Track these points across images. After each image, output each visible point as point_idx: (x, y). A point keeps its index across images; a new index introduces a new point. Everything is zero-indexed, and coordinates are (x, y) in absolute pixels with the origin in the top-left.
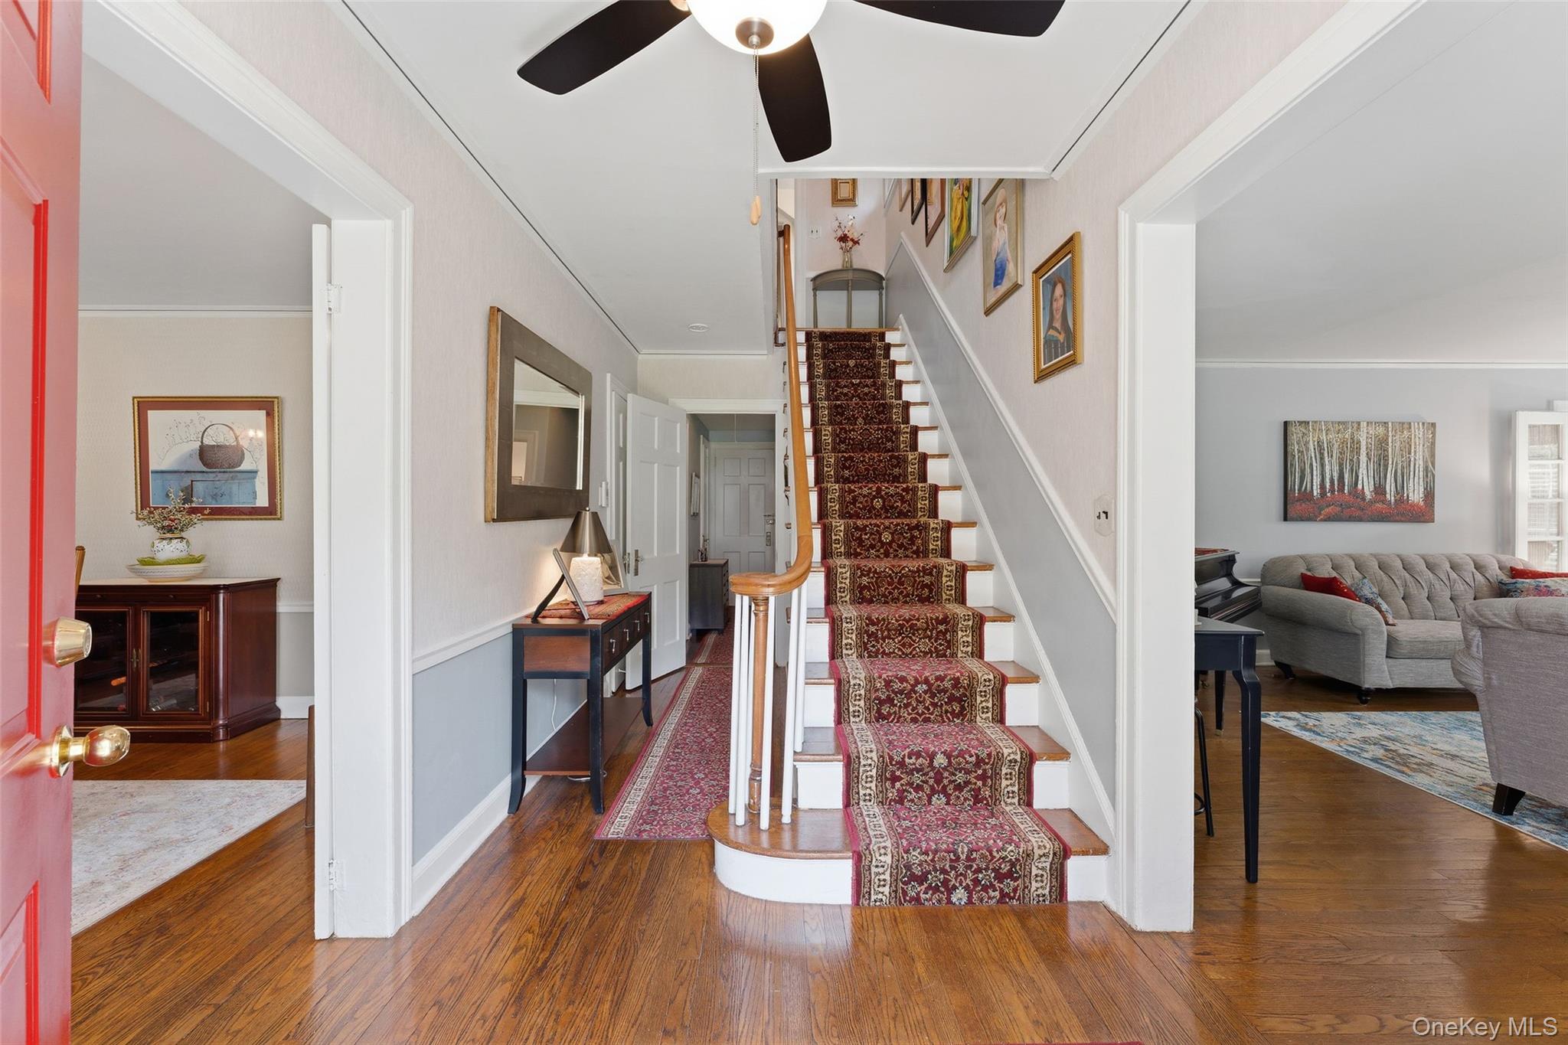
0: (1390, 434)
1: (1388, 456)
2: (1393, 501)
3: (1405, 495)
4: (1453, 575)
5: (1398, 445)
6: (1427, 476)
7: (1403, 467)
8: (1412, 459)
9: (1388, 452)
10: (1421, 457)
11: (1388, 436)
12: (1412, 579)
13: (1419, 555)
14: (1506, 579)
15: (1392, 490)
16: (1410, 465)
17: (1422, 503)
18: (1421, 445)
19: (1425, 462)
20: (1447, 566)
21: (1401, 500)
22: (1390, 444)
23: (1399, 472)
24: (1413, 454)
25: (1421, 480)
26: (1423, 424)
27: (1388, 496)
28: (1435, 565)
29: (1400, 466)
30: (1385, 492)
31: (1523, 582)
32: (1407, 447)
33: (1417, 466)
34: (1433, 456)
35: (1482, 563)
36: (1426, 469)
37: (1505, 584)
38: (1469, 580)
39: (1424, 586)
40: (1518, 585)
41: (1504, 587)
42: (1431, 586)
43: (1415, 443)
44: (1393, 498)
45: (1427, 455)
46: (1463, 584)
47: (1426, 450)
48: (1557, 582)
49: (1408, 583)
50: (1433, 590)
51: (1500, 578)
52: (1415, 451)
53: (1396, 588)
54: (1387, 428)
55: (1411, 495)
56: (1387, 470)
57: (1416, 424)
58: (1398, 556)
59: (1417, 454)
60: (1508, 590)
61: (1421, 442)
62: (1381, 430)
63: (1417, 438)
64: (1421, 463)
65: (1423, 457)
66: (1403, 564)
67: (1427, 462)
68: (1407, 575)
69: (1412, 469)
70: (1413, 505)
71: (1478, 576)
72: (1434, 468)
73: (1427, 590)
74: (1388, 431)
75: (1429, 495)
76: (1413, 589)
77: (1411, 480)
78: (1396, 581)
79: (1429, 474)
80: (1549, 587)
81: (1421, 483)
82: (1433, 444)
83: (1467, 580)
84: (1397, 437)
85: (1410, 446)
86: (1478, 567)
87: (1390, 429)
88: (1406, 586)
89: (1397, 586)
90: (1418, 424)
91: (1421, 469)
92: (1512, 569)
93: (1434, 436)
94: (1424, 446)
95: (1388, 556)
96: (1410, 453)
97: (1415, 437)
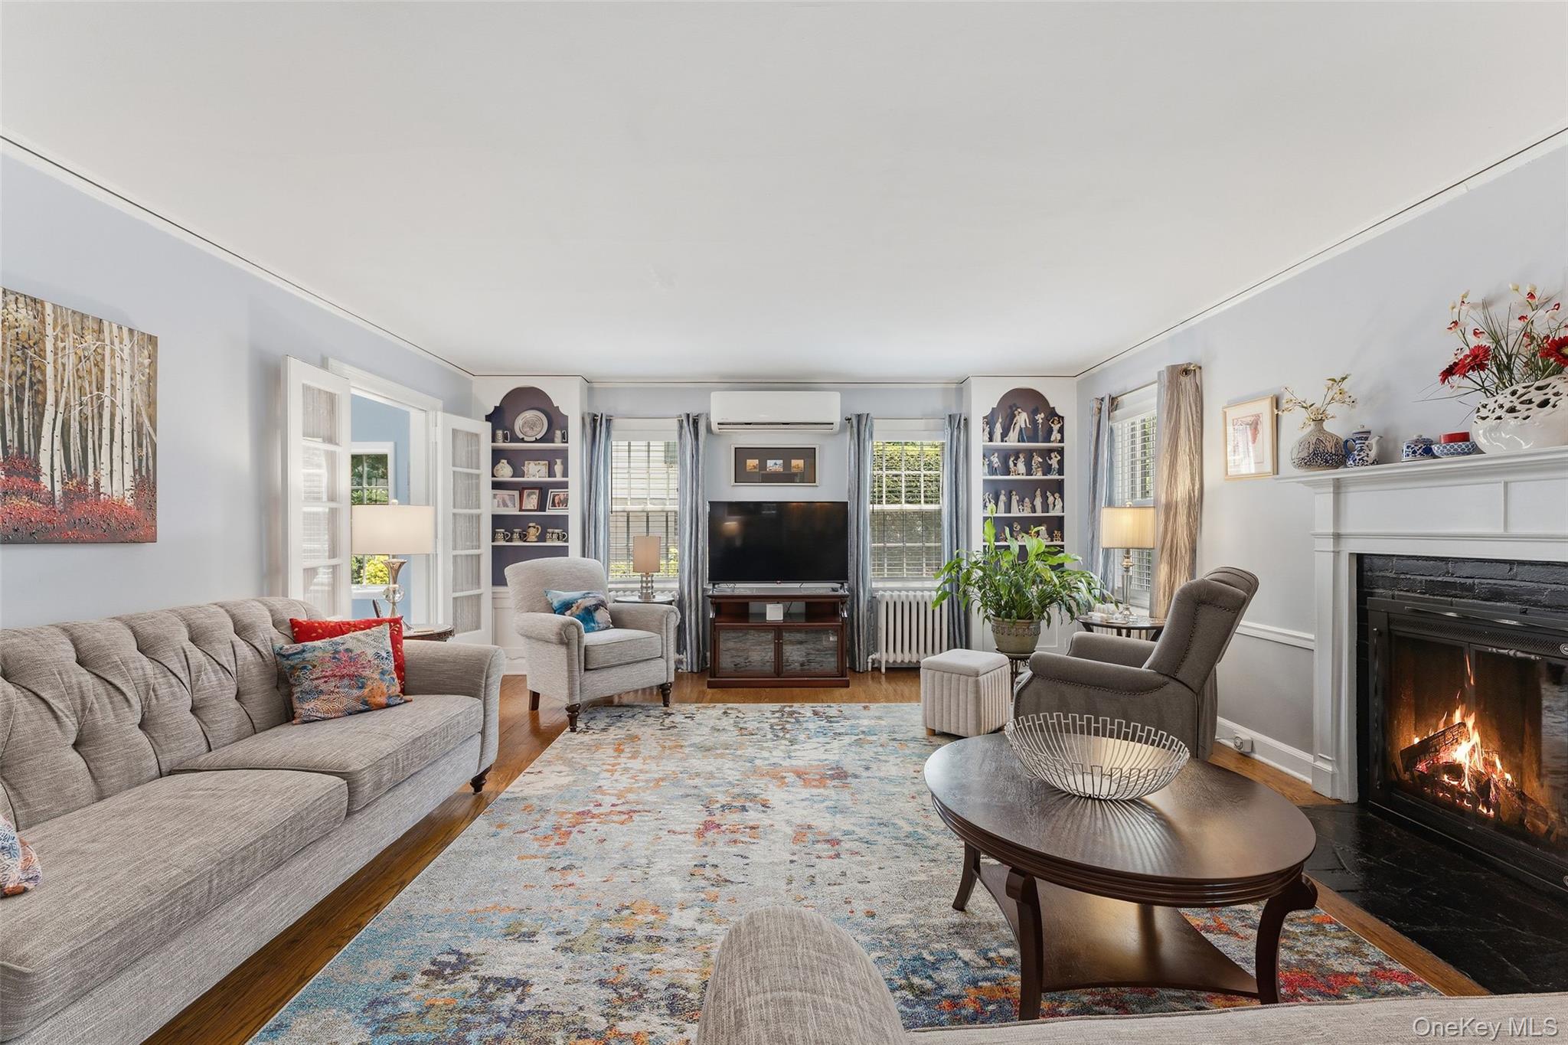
0: (49, 331)
1: (43, 382)
2: (58, 493)
3: (91, 481)
4: (196, 655)
5: (71, 362)
6: (140, 445)
7: (83, 418)
8: (107, 402)
9: (44, 374)
10: (127, 402)
11: (43, 335)
12: (100, 688)
13: (118, 619)
14: (290, 648)
15: (57, 465)
16: (101, 416)
17: (130, 502)
18: (127, 377)
19: (136, 414)
20: (183, 636)
21: (79, 491)
22: (50, 356)
23: (75, 428)
24: (107, 391)
25: (128, 451)
26: (131, 331)
27: (45, 480)
28: (158, 639)
29: (75, 413)
30: (38, 471)
31: (314, 649)
32: (93, 371)
33: (118, 419)
34: (152, 403)
35: (247, 620)
36: (138, 430)
37: (287, 657)
38: (226, 659)
39: (129, 695)
40: (308, 655)
41: (286, 662)
42: (149, 691)
43: (113, 371)
44: (58, 486)
45: (140, 400)
46: (215, 672)
47: (137, 389)
48: (359, 640)
49: (91, 698)
50: (154, 701)
51: (277, 646)
52: (113, 387)
53: (53, 724)
54: (40, 315)
55: (104, 481)
56: (42, 415)
57: (115, 327)
58: (65, 630)
59: (119, 394)
60: (293, 667)
61: (127, 367)
62: (24, 317)
63: (118, 360)
64: (127, 413)
65: (132, 402)
66: (77, 650)
67: (139, 414)
68: (87, 679)
69: (106, 423)
70: (111, 506)
71: (244, 649)
72: (155, 430)
73: (137, 707)
74: (43, 322)
75: (146, 485)
76: (104, 715)
77: (105, 449)
78: (56, 703)
79: (144, 438)
80: (351, 651)
81: (128, 457)
82: (152, 379)
83: (223, 660)
84: (69, 343)
85: (102, 371)
86: (241, 629)
87: (49, 320)
88: (84, 710)
89: (56, 717)
90: (120, 328)
91: (128, 428)
92: (294, 624)
93: (153, 363)
94: (132, 378)
95: (35, 635)
96: (100, 388)
97: (113, 356)
